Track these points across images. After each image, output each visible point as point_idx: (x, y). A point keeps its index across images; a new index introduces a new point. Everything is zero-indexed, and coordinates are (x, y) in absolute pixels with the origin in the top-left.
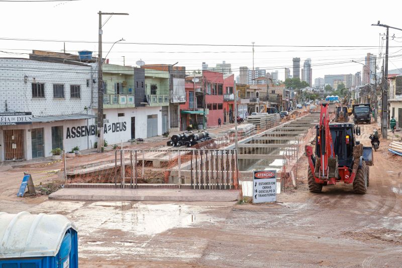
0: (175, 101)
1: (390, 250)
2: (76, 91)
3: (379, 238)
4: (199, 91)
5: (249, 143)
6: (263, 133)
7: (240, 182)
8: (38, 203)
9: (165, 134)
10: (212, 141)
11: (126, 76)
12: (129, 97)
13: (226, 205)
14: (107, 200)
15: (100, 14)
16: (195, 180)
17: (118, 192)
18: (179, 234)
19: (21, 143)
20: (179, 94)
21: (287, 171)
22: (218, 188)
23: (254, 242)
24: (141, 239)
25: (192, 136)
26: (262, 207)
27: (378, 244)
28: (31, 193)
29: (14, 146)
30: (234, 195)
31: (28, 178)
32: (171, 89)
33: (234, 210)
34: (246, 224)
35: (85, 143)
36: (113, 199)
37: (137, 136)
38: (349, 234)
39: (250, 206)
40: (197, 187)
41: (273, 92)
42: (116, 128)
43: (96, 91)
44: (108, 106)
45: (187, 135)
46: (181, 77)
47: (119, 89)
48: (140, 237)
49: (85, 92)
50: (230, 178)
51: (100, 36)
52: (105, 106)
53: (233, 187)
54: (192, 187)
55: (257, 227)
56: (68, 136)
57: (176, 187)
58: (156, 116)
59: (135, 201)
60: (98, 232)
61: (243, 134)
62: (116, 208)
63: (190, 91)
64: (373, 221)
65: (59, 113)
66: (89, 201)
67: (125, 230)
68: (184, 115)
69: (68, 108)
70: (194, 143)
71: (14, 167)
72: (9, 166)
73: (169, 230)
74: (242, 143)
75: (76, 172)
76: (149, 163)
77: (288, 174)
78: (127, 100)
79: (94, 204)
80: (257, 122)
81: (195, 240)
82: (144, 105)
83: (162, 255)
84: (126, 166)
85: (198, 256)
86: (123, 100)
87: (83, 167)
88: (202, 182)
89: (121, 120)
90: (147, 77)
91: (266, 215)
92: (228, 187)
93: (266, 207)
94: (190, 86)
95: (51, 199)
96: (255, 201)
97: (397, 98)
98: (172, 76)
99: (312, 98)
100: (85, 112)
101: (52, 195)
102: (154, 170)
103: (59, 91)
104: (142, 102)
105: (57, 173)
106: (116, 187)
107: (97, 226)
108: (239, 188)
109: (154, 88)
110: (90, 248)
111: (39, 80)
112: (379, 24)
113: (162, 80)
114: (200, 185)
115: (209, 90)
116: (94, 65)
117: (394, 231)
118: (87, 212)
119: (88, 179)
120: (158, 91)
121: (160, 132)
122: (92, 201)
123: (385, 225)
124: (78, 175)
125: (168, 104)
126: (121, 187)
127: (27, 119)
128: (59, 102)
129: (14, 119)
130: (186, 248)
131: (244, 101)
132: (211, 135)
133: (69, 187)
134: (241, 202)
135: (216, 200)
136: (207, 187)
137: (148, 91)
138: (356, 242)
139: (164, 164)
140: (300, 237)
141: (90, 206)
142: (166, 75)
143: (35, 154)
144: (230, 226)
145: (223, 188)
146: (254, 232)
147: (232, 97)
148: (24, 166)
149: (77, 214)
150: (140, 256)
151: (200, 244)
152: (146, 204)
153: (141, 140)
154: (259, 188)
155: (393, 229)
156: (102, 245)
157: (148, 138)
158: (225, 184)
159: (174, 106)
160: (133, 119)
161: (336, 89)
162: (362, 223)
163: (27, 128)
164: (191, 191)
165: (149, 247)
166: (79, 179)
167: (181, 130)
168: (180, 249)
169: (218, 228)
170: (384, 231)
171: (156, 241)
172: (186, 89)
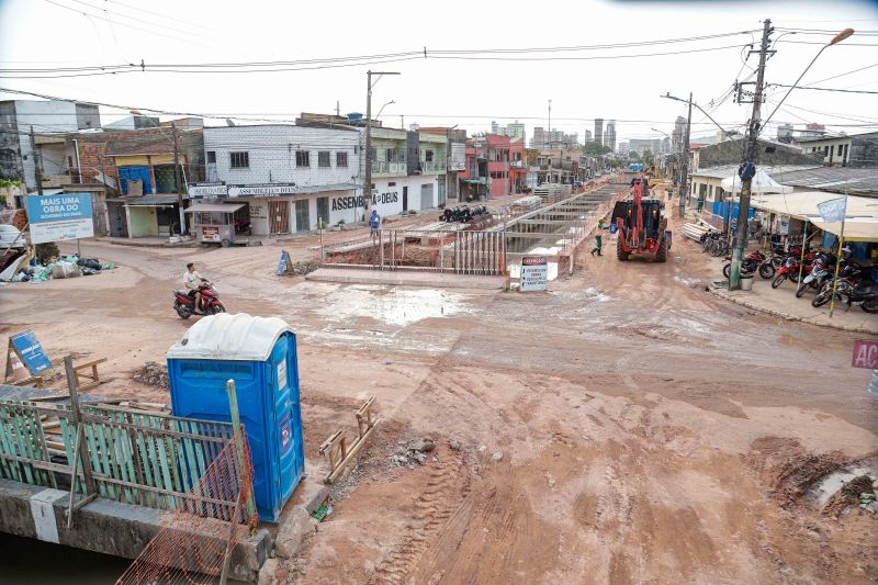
0: (453, 169)
1: (652, 347)
2: (342, 159)
3: (644, 334)
4: (482, 157)
5: (533, 218)
6: (551, 207)
7: (508, 268)
8: (295, 284)
9: (441, 206)
10: (490, 217)
11: (398, 141)
12: (400, 165)
13: (489, 292)
14: (364, 284)
15: (370, 73)
16: (458, 264)
17: (376, 275)
18: (432, 323)
19: (285, 214)
20: (458, 161)
21: (567, 255)
22: (483, 273)
23: (509, 336)
24: (392, 329)
25: (467, 211)
26: (529, 296)
27: (640, 340)
28: (289, 272)
29: (279, 219)
30: (499, 282)
31: (286, 256)
32: (449, 155)
33: (497, 299)
34: (507, 315)
35: (351, 215)
36: (370, 282)
37: (409, 208)
38: (614, 329)
39: (516, 295)
40: (461, 272)
41: (568, 158)
42: (386, 198)
43: (364, 158)
44: (378, 175)
45: (462, 209)
46: (460, 141)
47: (390, 155)
48: (391, 325)
49: (353, 159)
50: (497, 262)
51: (369, 98)
52: (373, 175)
53: (500, 273)
54: (455, 272)
55: (517, 320)
56: (334, 208)
57: (439, 271)
58: (431, 185)
59: (393, 285)
60: (349, 319)
61: (527, 208)
62: (372, 292)
63: (470, 158)
64: (643, 315)
65: (324, 183)
66: (345, 283)
67: (376, 318)
68: (464, 185)
69: (334, 177)
70: (468, 219)
71: (278, 241)
72: (274, 240)
73: (423, 320)
74: (523, 218)
75: (337, 250)
76: (416, 241)
77: (568, 258)
78: (398, 168)
79: (350, 287)
80: (543, 194)
81: (447, 331)
82: (418, 174)
83: (409, 348)
84: (385, 245)
85: (446, 349)
86: (394, 167)
87: (345, 244)
88: (466, 267)
89: (392, 190)
90: (421, 142)
91: (530, 306)
92: (494, 273)
93: (533, 296)
94: (471, 151)
95: (307, 279)
96: (522, 289)
97: (701, 172)
98: (451, 141)
99: (614, 166)
100: (352, 182)
101: (310, 275)
102: (421, 248)
103: (324, 159)
104: (415, 170)
105: (317, 250)
106: (375, 269)
107: (349, 311)
108: (507, 273)
109: (429, 155)
110: (338, 336)
111: (303, 148)
112: (668, 96)
113: (439, 145)
114: (464, 269)
115: (493, 157)
116: (362, 129)
117: (661, 326)
118: (341, 296)
119: (350, 257)
120: (434, 158)
121: (436, 203)
122: (348, 283)
123: (655, 320)
124: (339, 253)
125: (445, 172)
126: (380, 269)
127: (291, 190)
128: (324, 171)
129: (278, 190)
130: (436, 341)
131: (533, 169)
132: (490, 208)
133: (327, 267)
134: (507, 290)
135: (479, 287)
136: (472, 272)
137: (423, 158)
138: (619, 338)
139: (433, 242)
140: (561, 331)
141: (346, 289)
142: (443, 139)
143: (299, 227)
144: (489, 318)
145: (489, 274)
146: (513, 325)
147: (519, 164)
148: (289, 240)
149: (331, 297)
150: (386, 347)
151: (452, 335)
152: (404, 289)
153: (413, 213)
154: (528, 275)
155: (662, 323)
156: (350, 334)
157: (422, 209)
158: (492, 269)
159: (452, 174)
160: (405, 189)
161: (641, 155)
162: (630, 317)
163: (291, 199)
164: (453, 276)
165: (398, 338)
166: (340, 257)
167: (460, 201)
168: (430, 341)
169: (475, 319)
170: (651, 327)
171: (407, 332)
172: (466, 155)
